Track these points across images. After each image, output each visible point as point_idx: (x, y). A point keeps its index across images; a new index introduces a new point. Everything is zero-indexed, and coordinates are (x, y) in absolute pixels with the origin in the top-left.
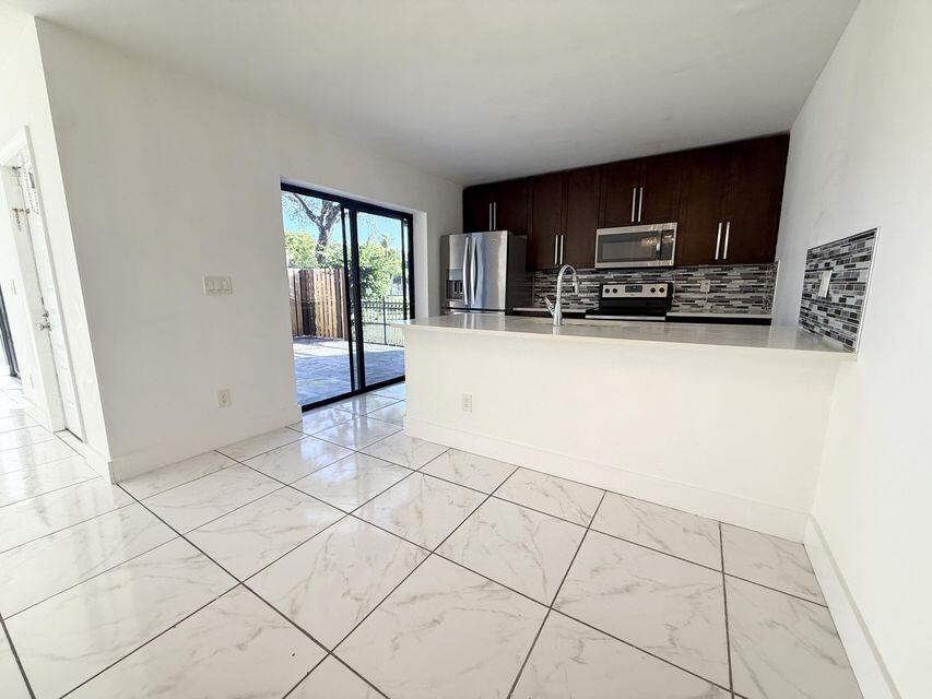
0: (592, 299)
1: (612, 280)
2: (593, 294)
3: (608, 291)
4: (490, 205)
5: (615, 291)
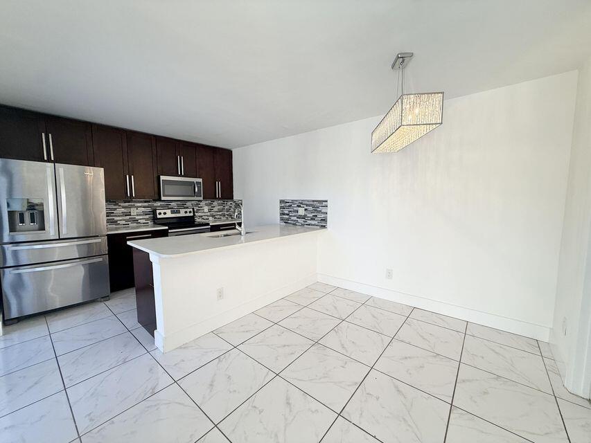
0: (147, 219)
1: (159, 206)
2: (147, 217)
3: (160, 214)
4: (43, 134)
5: (165, 213)
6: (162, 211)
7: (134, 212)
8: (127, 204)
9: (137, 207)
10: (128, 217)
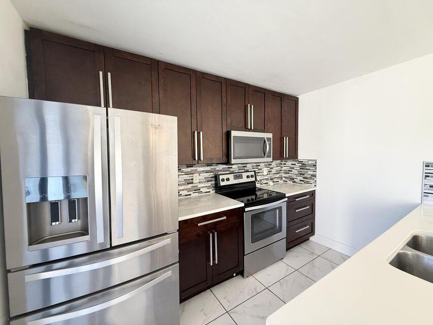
3: (223, 180)
4: (101, 73)
5: (228, 179)
6: (225, 177)
7: (197, 178)
8: (189, 169)
9: (200, 173)
10: (190, 186)
